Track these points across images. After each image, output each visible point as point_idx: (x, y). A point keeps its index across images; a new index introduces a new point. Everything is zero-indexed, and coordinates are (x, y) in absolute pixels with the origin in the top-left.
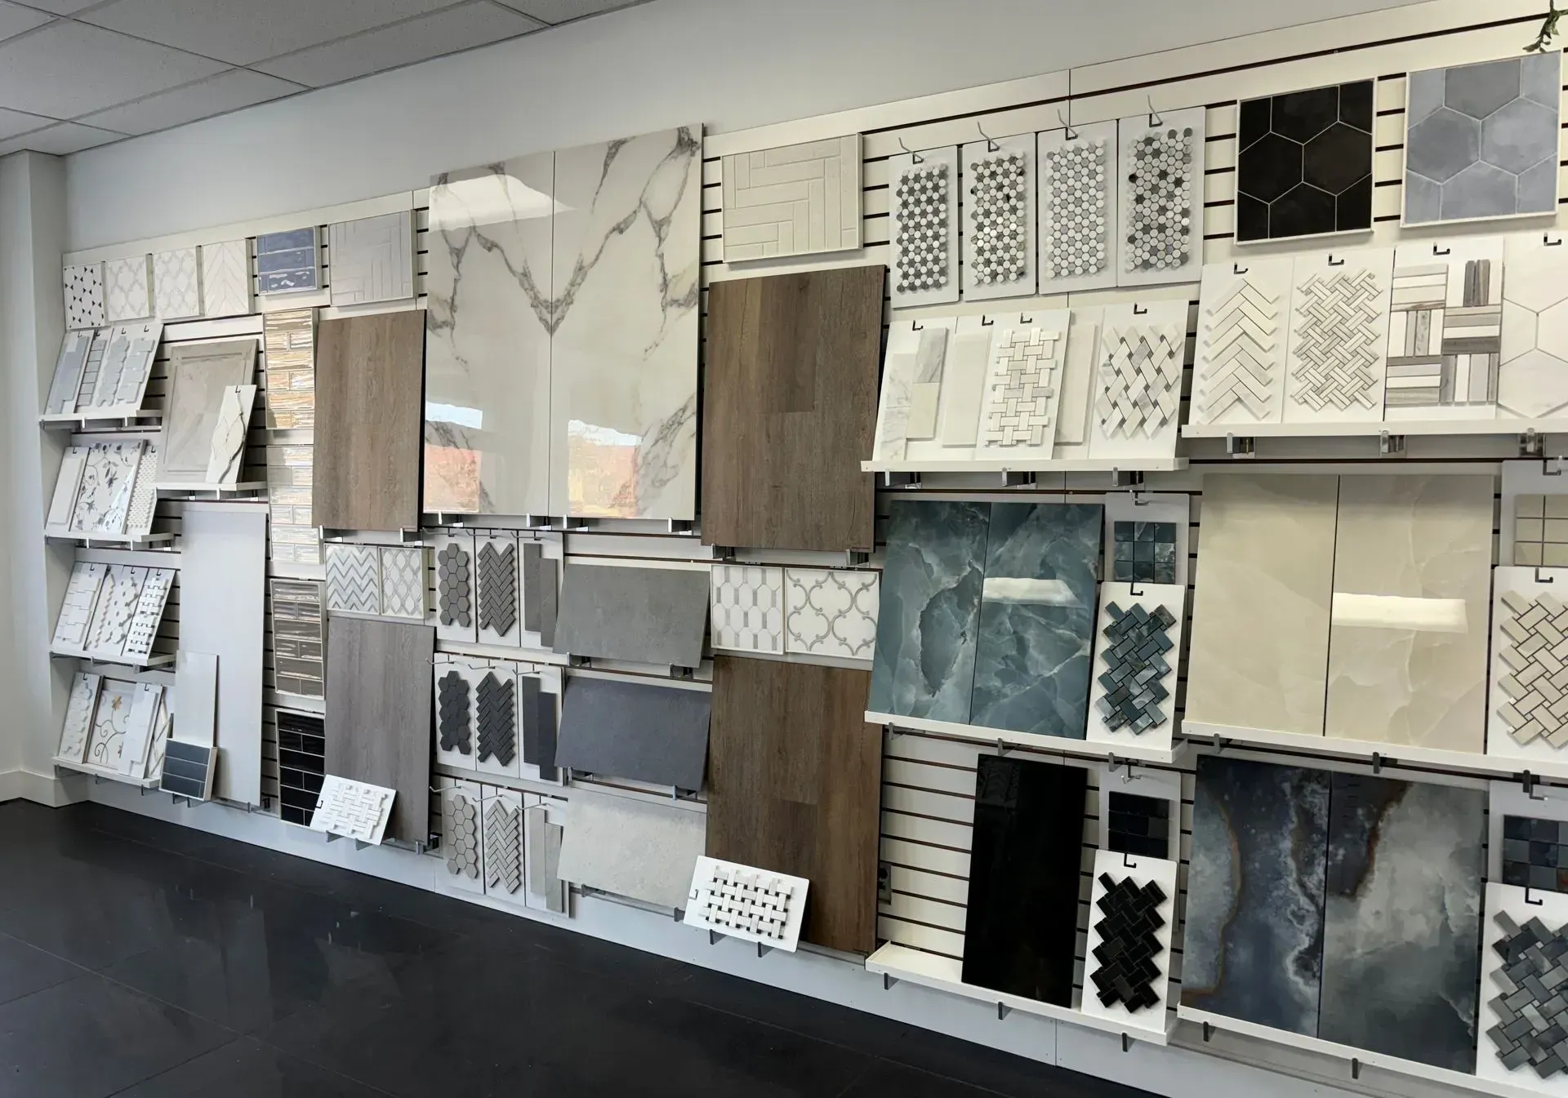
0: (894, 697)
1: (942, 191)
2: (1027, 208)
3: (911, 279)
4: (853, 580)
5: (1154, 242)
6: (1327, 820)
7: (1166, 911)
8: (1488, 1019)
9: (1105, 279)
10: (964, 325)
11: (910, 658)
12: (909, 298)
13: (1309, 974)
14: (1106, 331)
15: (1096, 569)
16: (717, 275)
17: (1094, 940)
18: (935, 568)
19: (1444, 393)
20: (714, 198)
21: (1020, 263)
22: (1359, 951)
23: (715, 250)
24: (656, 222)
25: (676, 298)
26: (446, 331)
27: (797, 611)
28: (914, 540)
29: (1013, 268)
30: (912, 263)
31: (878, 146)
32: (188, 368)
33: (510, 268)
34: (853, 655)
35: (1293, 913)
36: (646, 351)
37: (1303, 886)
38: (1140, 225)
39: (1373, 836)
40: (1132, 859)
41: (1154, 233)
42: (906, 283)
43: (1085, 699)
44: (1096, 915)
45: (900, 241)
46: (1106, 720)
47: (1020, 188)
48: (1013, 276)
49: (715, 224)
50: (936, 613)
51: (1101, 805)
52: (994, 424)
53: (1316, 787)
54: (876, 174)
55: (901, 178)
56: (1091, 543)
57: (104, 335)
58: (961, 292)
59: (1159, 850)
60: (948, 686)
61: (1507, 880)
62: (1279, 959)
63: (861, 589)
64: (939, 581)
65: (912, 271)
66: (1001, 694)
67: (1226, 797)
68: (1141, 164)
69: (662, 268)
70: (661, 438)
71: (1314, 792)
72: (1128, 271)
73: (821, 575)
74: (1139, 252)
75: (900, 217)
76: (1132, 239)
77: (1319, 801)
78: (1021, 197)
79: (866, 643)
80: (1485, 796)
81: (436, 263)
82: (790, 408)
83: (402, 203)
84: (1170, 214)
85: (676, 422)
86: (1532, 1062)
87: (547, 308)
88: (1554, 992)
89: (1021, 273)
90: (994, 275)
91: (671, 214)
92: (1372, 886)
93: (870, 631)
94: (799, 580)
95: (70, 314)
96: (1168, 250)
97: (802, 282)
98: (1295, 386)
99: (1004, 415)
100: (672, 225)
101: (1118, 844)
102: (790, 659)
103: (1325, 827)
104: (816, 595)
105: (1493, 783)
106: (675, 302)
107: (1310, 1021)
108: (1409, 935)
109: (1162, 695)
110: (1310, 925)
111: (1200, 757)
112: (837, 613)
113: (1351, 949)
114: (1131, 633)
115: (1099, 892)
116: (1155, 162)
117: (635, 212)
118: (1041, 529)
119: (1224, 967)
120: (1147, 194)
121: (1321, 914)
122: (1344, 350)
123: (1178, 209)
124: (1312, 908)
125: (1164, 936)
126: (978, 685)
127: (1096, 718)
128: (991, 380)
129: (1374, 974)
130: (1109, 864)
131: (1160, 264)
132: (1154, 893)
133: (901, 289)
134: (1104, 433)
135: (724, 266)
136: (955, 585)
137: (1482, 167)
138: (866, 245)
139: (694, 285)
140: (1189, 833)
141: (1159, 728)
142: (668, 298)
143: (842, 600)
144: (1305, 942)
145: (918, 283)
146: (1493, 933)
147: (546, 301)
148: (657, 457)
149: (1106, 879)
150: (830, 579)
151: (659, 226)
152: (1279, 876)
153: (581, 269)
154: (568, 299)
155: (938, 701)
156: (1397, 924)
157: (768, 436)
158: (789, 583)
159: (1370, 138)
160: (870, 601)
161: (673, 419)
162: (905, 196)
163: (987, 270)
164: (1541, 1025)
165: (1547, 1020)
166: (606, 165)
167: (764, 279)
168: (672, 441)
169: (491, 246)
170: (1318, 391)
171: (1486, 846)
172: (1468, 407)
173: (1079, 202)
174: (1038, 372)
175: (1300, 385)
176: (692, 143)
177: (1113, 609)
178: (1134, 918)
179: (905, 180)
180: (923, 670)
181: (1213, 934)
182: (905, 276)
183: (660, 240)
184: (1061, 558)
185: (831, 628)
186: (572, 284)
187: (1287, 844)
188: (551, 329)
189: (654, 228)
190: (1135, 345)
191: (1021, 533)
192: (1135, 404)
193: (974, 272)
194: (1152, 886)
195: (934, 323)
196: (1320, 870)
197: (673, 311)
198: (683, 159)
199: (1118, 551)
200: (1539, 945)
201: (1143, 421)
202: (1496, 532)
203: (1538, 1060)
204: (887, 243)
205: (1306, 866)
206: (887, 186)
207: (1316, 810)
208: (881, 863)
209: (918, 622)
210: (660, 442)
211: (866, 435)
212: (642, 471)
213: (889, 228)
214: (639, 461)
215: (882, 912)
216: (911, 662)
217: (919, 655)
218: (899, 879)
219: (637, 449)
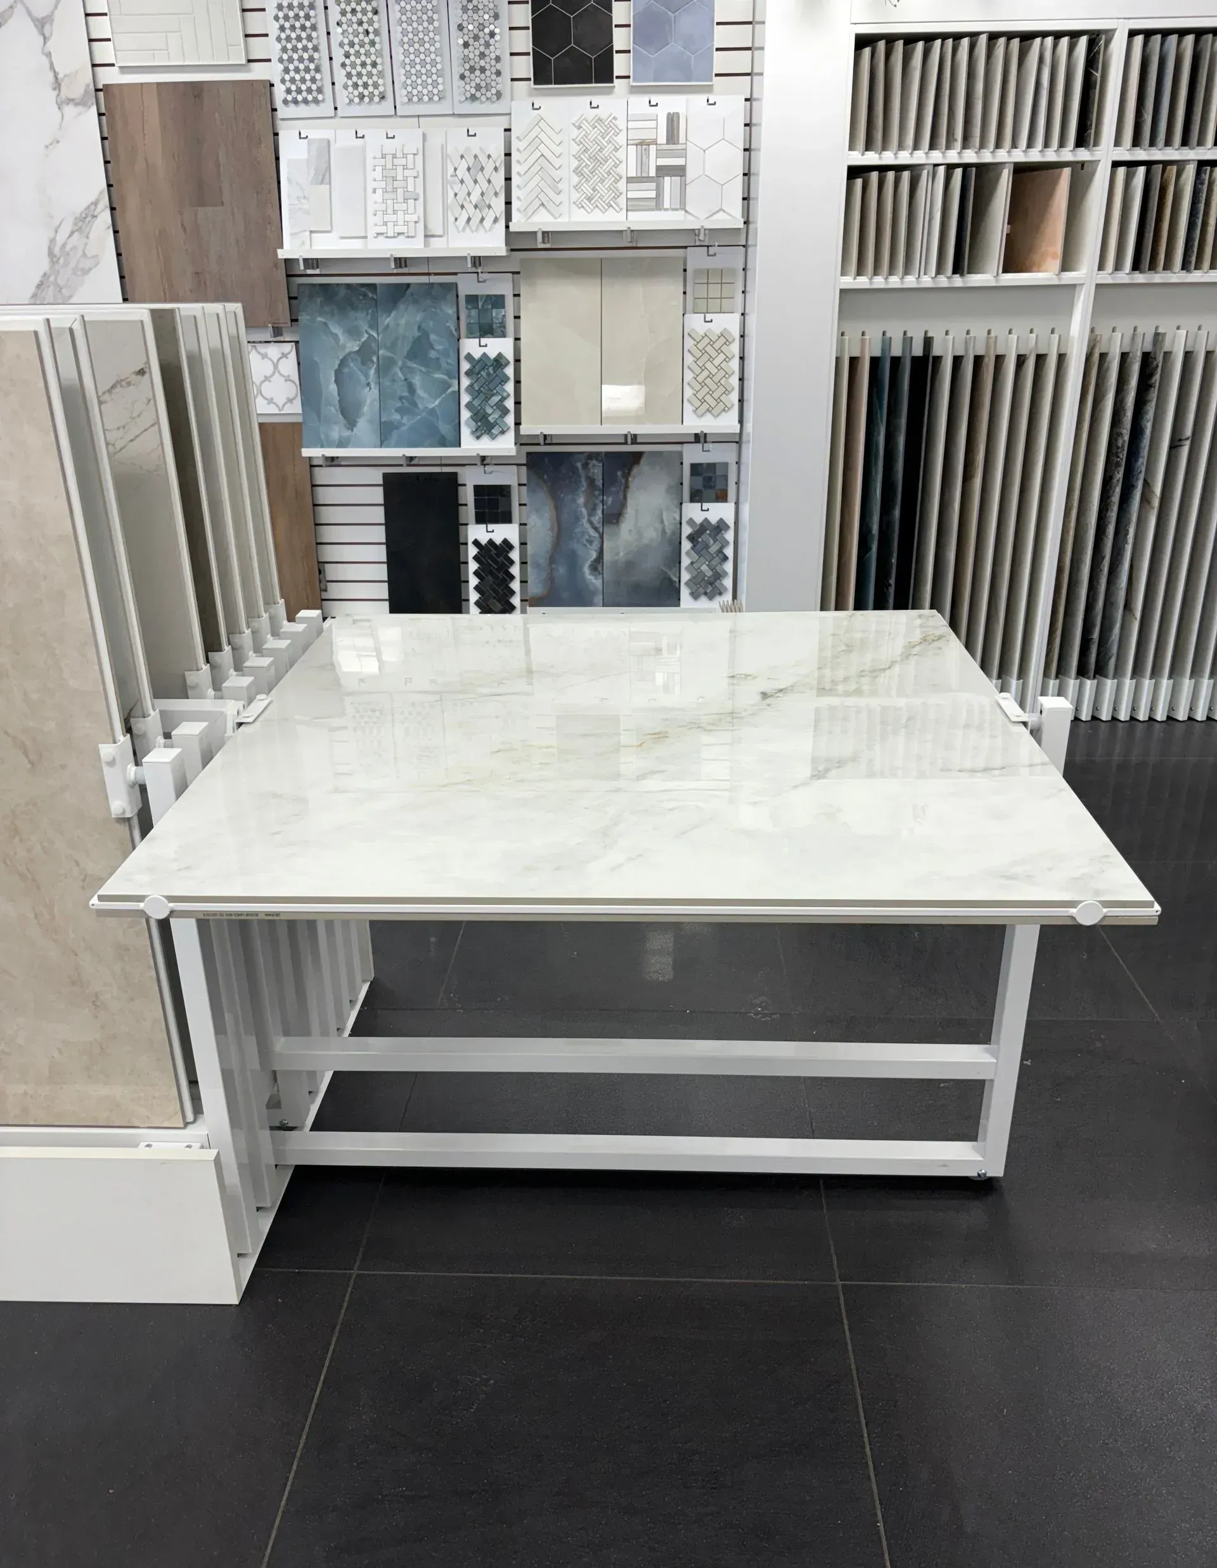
0: (322, 436)
1: (313, 20)
2: (382, 42)
3: (294, 94)
4: (274, 351)
5: (478, 81)
6: (601, 481)
7: (515, 555)
8: (685, 576)
9: (445, 108)
10: (342, 137)
11: (330, 405)
12: (294, 110)
13: (597, 573)
14: (450, 149)
15: (456, 330)
16: (108, 77)
17: (473, 581)
18: (341, 337)
19: (657, 203)
21: (381, 89)
22: (622, 554)
23: (104, 52)
24: (37, 19)
25: (71, 97)
28: (321, 315)
29: (376, 92)
30: (293, 81)
34: (280, 410)
35: (587, 540)
36: (46, 147)
37: (591, 523)
38: (467, 66)
39: (627, 487)
40: (491, 527)
41: (477, 73)
42: (289, 98)
43: (457, 421)
44: (473, 566)
45: (281, 60)
46: (473, 433)
47: (376, 25)
48: (376, 99)
49: (101, 27)
50: (346, 370)
51: (468, 496)
52: (378, 219)
53: (595, 462)
55: (276, 5)
56: (450, 311)
58: (336, 108)
59: (506, 518)
60: (362, 423)
61: (692, 500)
62: (581, 568)
63: (281, 358)
64: (344, 347)
65: (293, 88)
66: (400, 424)
67: (545, 477)
68: (465, 17)
69: (52, 67)
70: (77, 230)
71: (594, 466)
72: (461, 102)
74: (468, 87)
75: (279, 39)
76: (462, 77)
77: (596, 470)
78: (377, 32)
79: (290, 401)
80: (680, 454)
82: (201, 203)
84: (488, 59)
85: (90, 214)
86: (706, 594)
88: (715, 555)
89: (383, 98)
90: (362, 97)
91: (53, 13)
92: (626, 516)
93: (293, 390)
96: (488, 87)
97: (196, 90)
98: (575, 196)
99: (385, 212)
100: (55, 24)
101: (481, 519)
103: (601, 486)
105: (685, 445)
106: (70, 101)
107: (599, 598)
108: (645, 541)
109: (506, 411)
110: (596, 545)
111: (528, 454)
112: (263, 379)
113: (618, 554)
114: (483, 373)
115: (473, 551)
116: (475, 17)
118: (415, 302)
119: (551, 579)
120: (471, 41)
121: (602, 537)
122: (602, 170)
123: (493, 56)
124: (597, 535)
125: (515, 570)
126: (383, 420)
127: (466, 432)
128: (371, 185)
129: (629, 565)
130: (477, 533)
131: (483, 98)
132: (507, 545)
133: (285, 102)
134: (457, 227)
135: (115, 69)
136: (357, 349)
137: (675, 47)
138: (250, 61)
139: (88, 86)
140: (525, 505)
141: (506, 434)
142: (63, 96)
143: (268, 367)
144: (594, 555)
145: (300, 98)
146: (687, 530)
148: (75, 248)
149: (476, 543)
150: (254, 350)
151: (41, 24)
152: (577, 519)
155: (356, 435)
156: (640, 533)
157: (185, 229)
159: (611, 18)
160: (289, 366)
161: (86, 212)
162: (281, 21)
163: (356, 93)
164: (709, 573)
165: (712, 570)
167: (159, 84)
168: (89, 233)
170: (589, 199)
171: (682, 484)
172: (670, 212)
173: (422, 42)
174: (405, 179)
175: (578, 195)
177: (469, 357)
178: (496, 562)
179: (280, 7)
180: (342, 414)
181: (543, 562)
182: (289, 91)
183: (45, 39)
184: (431, 323)
185: (259, 392)
187: (581, 500)
189: (35, 25)
190: (471, 161)
191: (402, 306)
192: (476, 207)
193: (345, 93)
194: (505, 541)
195: (316, 133)
196: (599, 512)
197: (69, 110)
199: (469, 316)
200: (708, 532)
201: (482, 219)
202: (685, 293)
203: (708, 591)
204: (269, 60)
205: (592, 511)
206: (264, 10)
207: (596, 477)
208: (319, 562)
209: (333, 379)
210: (76, 234)
211: (273, 229)
212: (61, 261)
213: (270, 47)
214: (57, 251)
215: (323, 598)
216: (333, 409)
217: (337, 403)
218: (332, 572)
219: (52, 241)
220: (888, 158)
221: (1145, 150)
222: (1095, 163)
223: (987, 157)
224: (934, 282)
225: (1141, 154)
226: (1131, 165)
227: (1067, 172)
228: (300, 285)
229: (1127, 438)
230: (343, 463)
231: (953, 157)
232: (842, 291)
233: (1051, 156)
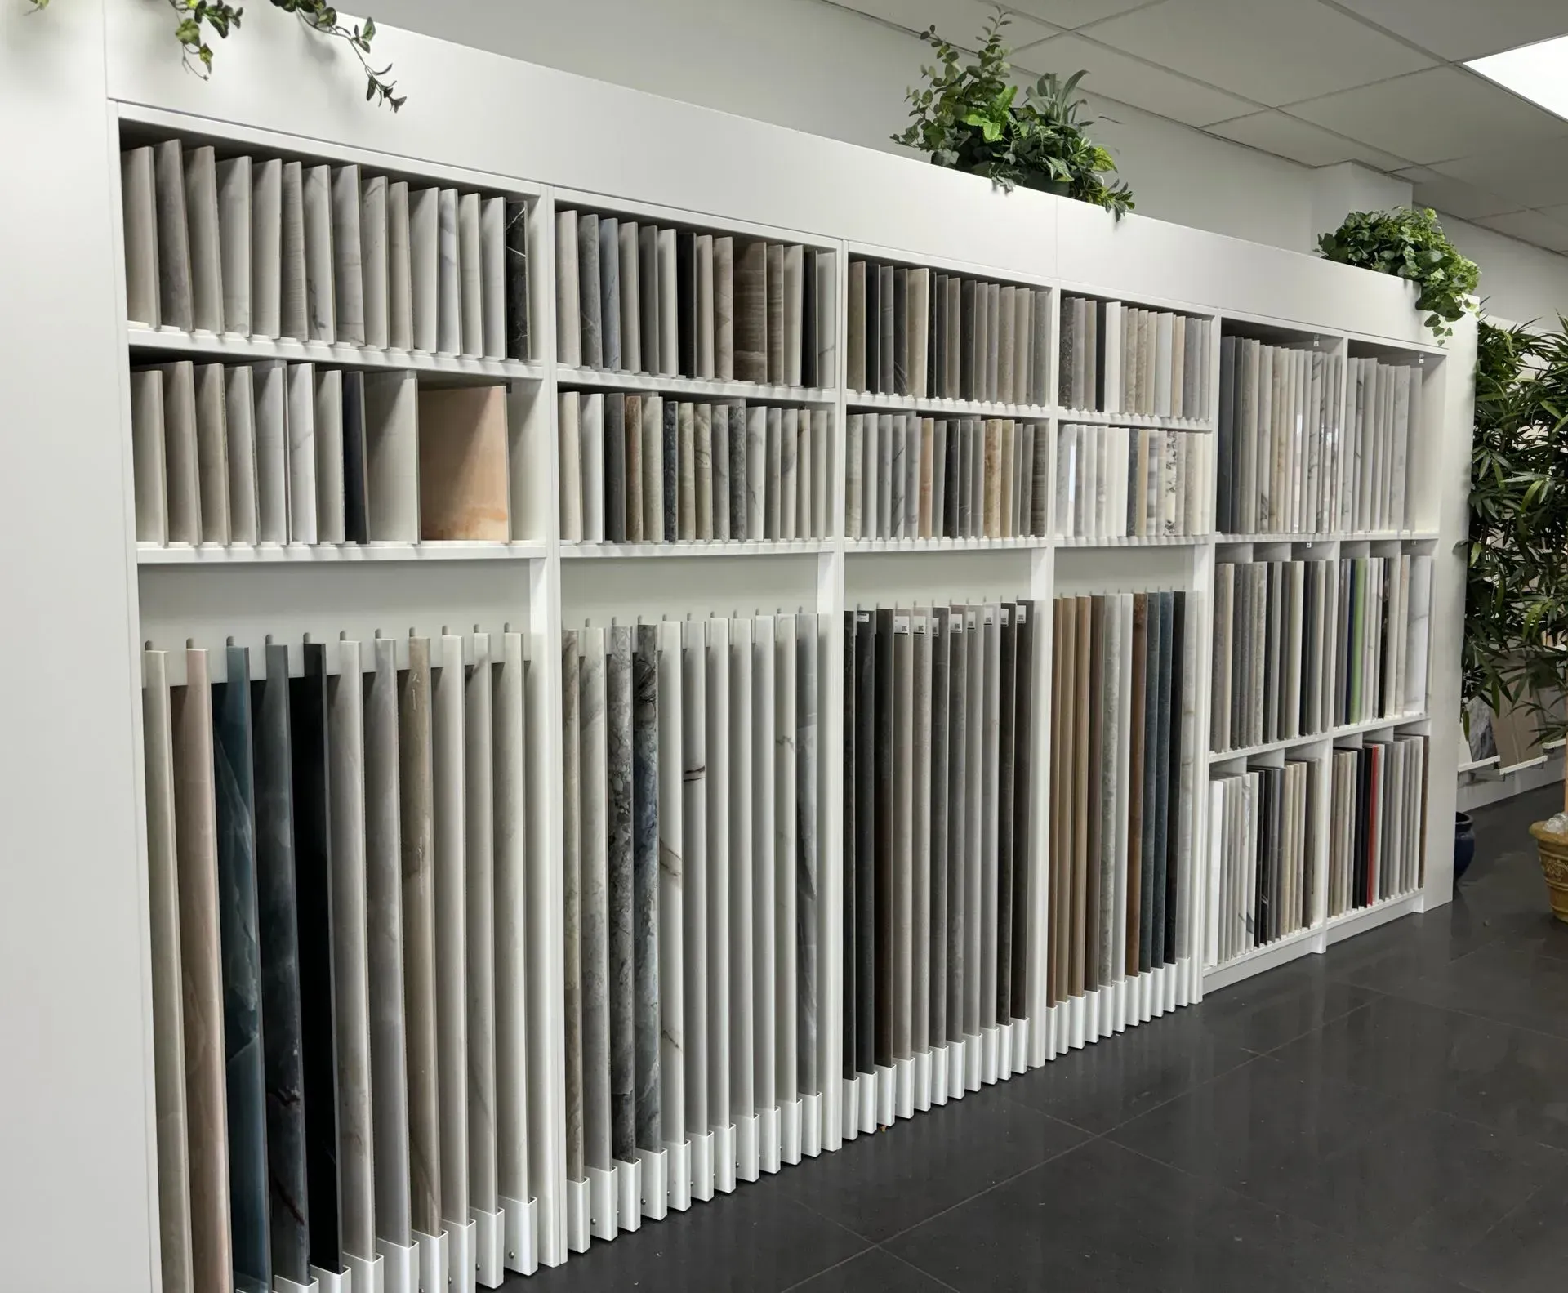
220: (206, 341)
221: (597, 371)
222: (535, 382)
223: (376, 357)
224: (315, 554)
225: (593, 377)
226: (585, 390)
227: (498, 393)
229: (630, 778)
231: (321, 350)
232: (142, 568)
233: (473, 366)
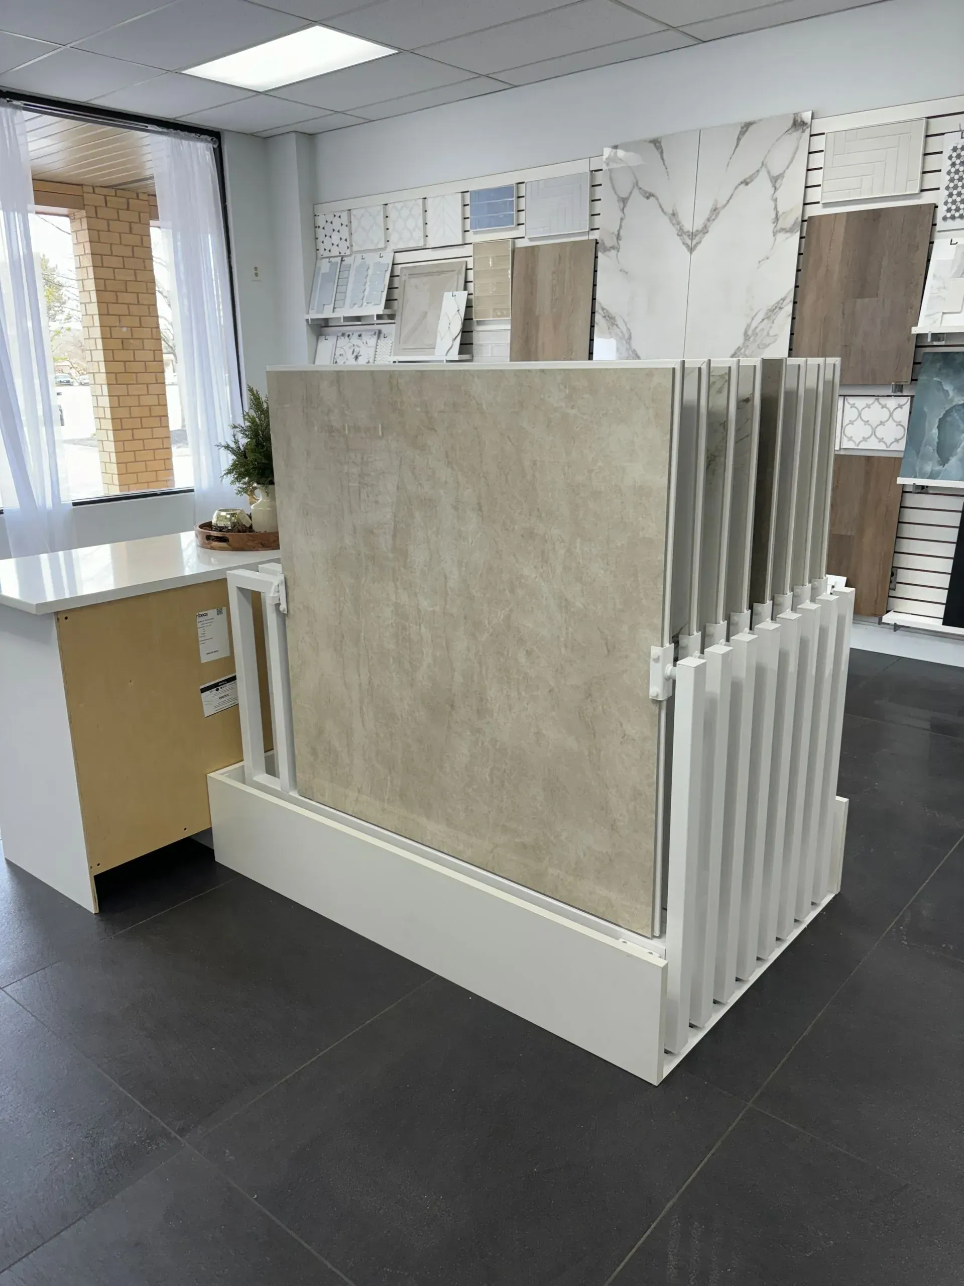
0: (917, 469)
3: (953, 212)
4: (892, 403)
11: (930, 446)
12: (950, 224)
16: (814, 211)
18: (951, 393)
20: (817, 160)
23: (814, 195)
24: (773, 177)
25: (784, 227)
26: (613, 253)
27: (851, 423)
28: (937, 375)
30: (954, 202)
31: (936, 126)
32: (414, 281)
33: (663, 210)
34: (887, 447)
36: (759, 262)
42: (949, 215)
45: (947, 188)
49: (816, 177)
50: (949, 419)
54: (934, 144)
55: (952, 148)
57: (347, 261)
60: (953, 461)
63: (897, 408)
64: (952, 400)
65: (954, 207)
69: (776, 208)
70: (767, 318)
73: (870, 400)
75: (949, 173)
79: (897, 441)
81: (607, 208)
82: (861, 295)
83: (583, 167)
85: (778, 307)
87: (689, 235)
91: (785, 171)
93: (901, 432)
94: (854, 404)
95: (321, 247)
97: (875, 215)
100: (784, 179)
102: (842, 453)
104: (866, 414)
106: (783, 230)
112: (880, 423)
117: (758, 171)
133: (945, 218)
135: (819, 206)
136: (963, 402)
138: (922, 191)
139: (797, 219)
142: (779, 227)
143: (885, 414)
145: (957, 215)
147: (688, 232)
148: (763, 329)
150: (876, 403)
151: (775, 180)
153: (715, 210)
154: (705, 230)
155: (946, 470)
157: (843, 314)
158: (847, 406)
160: (903, 415)
161: (776, 305)
162: (954, 159)
166: (739, 139)
167: (849, 213)
168: (774, 320)
169: (649, 196)
176: (803, 124)
179: (955, 149)
180: (937, 453)
182: (949, 210)
183: (776, 189)
185: (874, 432)
186: (708, 220)
188: (691, 250)
189: (771, 181)
197: (781, 236)
198: (796, 134)
204: (938, 189)
206: (941, 152)
208: (893, 567)
209: (937, 425)
210: (765, 321)
211: (913, 312)
212: (751, 339)
213: (942, 180)
214: (750, 333)
215: (890, 595)
216: (931, 449)
217: (936, 444)
218: (902, 576)
219: (749, 326)
228: (925, 353)
230: (931, 492)
